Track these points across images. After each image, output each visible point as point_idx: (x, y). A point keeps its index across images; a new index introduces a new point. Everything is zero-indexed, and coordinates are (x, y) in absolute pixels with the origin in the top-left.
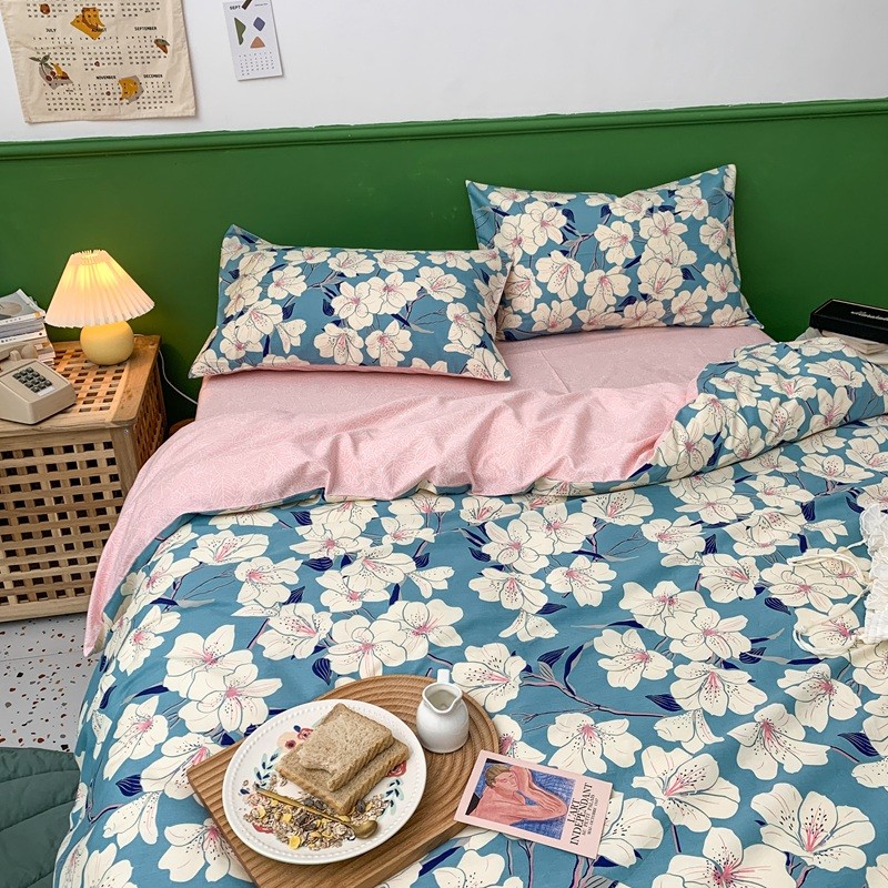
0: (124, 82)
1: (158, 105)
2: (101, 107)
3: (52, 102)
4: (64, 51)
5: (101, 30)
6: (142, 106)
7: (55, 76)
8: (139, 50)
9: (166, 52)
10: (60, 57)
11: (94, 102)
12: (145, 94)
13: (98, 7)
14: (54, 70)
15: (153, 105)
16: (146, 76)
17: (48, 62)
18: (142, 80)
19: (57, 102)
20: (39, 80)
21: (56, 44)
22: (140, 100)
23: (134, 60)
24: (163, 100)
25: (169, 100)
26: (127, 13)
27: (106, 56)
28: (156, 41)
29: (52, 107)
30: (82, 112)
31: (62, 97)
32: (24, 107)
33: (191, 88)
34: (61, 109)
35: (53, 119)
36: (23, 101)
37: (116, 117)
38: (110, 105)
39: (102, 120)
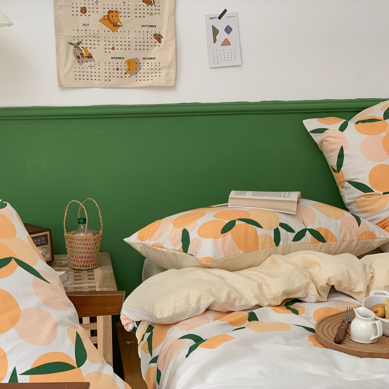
0: (129, 62)
1: (150, 78)
2: (111, 78)
3: (78, 74)
4: (92, 39)
5: (119, 26)
6: (138, 79)
7: (83, 56)
8: (142, 40)
9: (160, 42)
10: (89, 42)
11: (108, 75)
12: (142, 71)
13: (119, 10)
14: (83, 52)
15: (146, 78)
16: (144, 59)
17: (80, 46)
18: (141, 61)
19: (82, 74)
20: (72, 58)
21: (88, 34)
22: (138, 75)
23: (138, 47)
24: (154, 75)
25: (158, 75)
26: (138, 15)
27: (119, 43)
28: (155, 35)
29: (78, 77)
30: (97, 82)
31: (85, 70)
32: (59, 76)
33: (175, 68)
34: (83, 79)
35: (77, 86)
36: (58, 72)
37: (120, 86)
38: (118, 77)
39: (110, 88)
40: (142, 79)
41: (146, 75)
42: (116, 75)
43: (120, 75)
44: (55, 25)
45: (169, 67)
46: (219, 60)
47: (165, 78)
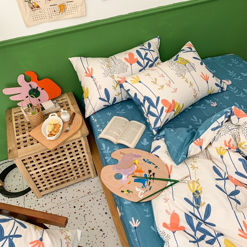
0: (60, 6)
1: (72, 13)
2: (53, 16)
3: (34, 17)
6: (67, 14)
7: (35, 7)
11: (50, 15)
12: (67, 10)
14: (34, 5)
15: (71, 13)
16: (67, 2)
17: (31, 2)
18: (66, 4)
19: (36, 17)
20: (29, 9)
22: (66, 12)
24: (74, 10)
25: (76, 10)
29: (35, 19)
30: (45, 20)
31: (38, 15)
32: (24, 21)
34: (38, 19)
35: (35, 24)
36: (24, 19)
37: (58, 20)
38: (56, 15)
39: (53, 21)
40: (69, 13)
41: (70, 11)
42: (54, 14)
43: (56, 14)
45: (81, 5)
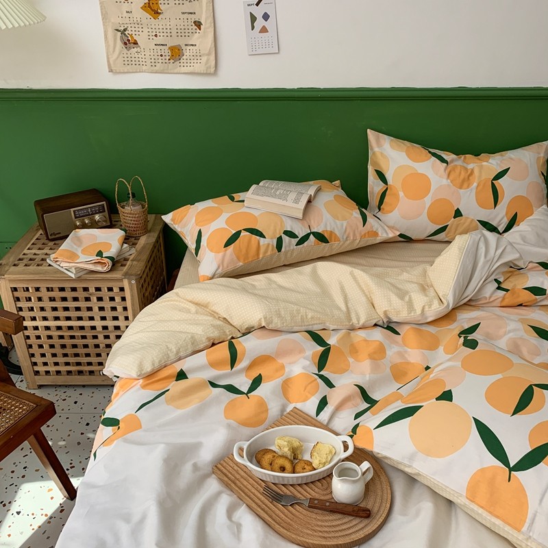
0: (172, 49)
1: (192, 64)
2: (157, 64)
3: (126, 59)
4: (137, 26)
5: (160, 13)
6: (182, 64)
7: (129, 43)
8: (183, 28)
9: (200, 29)
10: (133, 29)
11: (153, 60)
12: (184, 57)
14: (130, 38)
15: (189, 65)
16: (186, 45)
17: (126, 33)
18: (184, 47)
19: (130, 59)
20: (119, 44)
21: (132, 21)
22: (182, 61)
23: (179, 34)
24: (195, 61)
25: (199, 61)
26: (177, 2)
27: (161, 31)
28: (195, 22)
29: (126, 63)
30: (144, 67)
31: (133, 56)
32: (108, 61)
33: (214, 55)
34: (131, 65)
35: (126, 71)
36: (108, 58)
37: (165, 71)
38: (163, 63)
39: (156, 73)
40: (185, 65)
41: (189, 61)
42: (160, 61)
43: (164, 61)
44: (102, 12)
45: (209, 54)
46: (257, 47)
47: (206, 64)
